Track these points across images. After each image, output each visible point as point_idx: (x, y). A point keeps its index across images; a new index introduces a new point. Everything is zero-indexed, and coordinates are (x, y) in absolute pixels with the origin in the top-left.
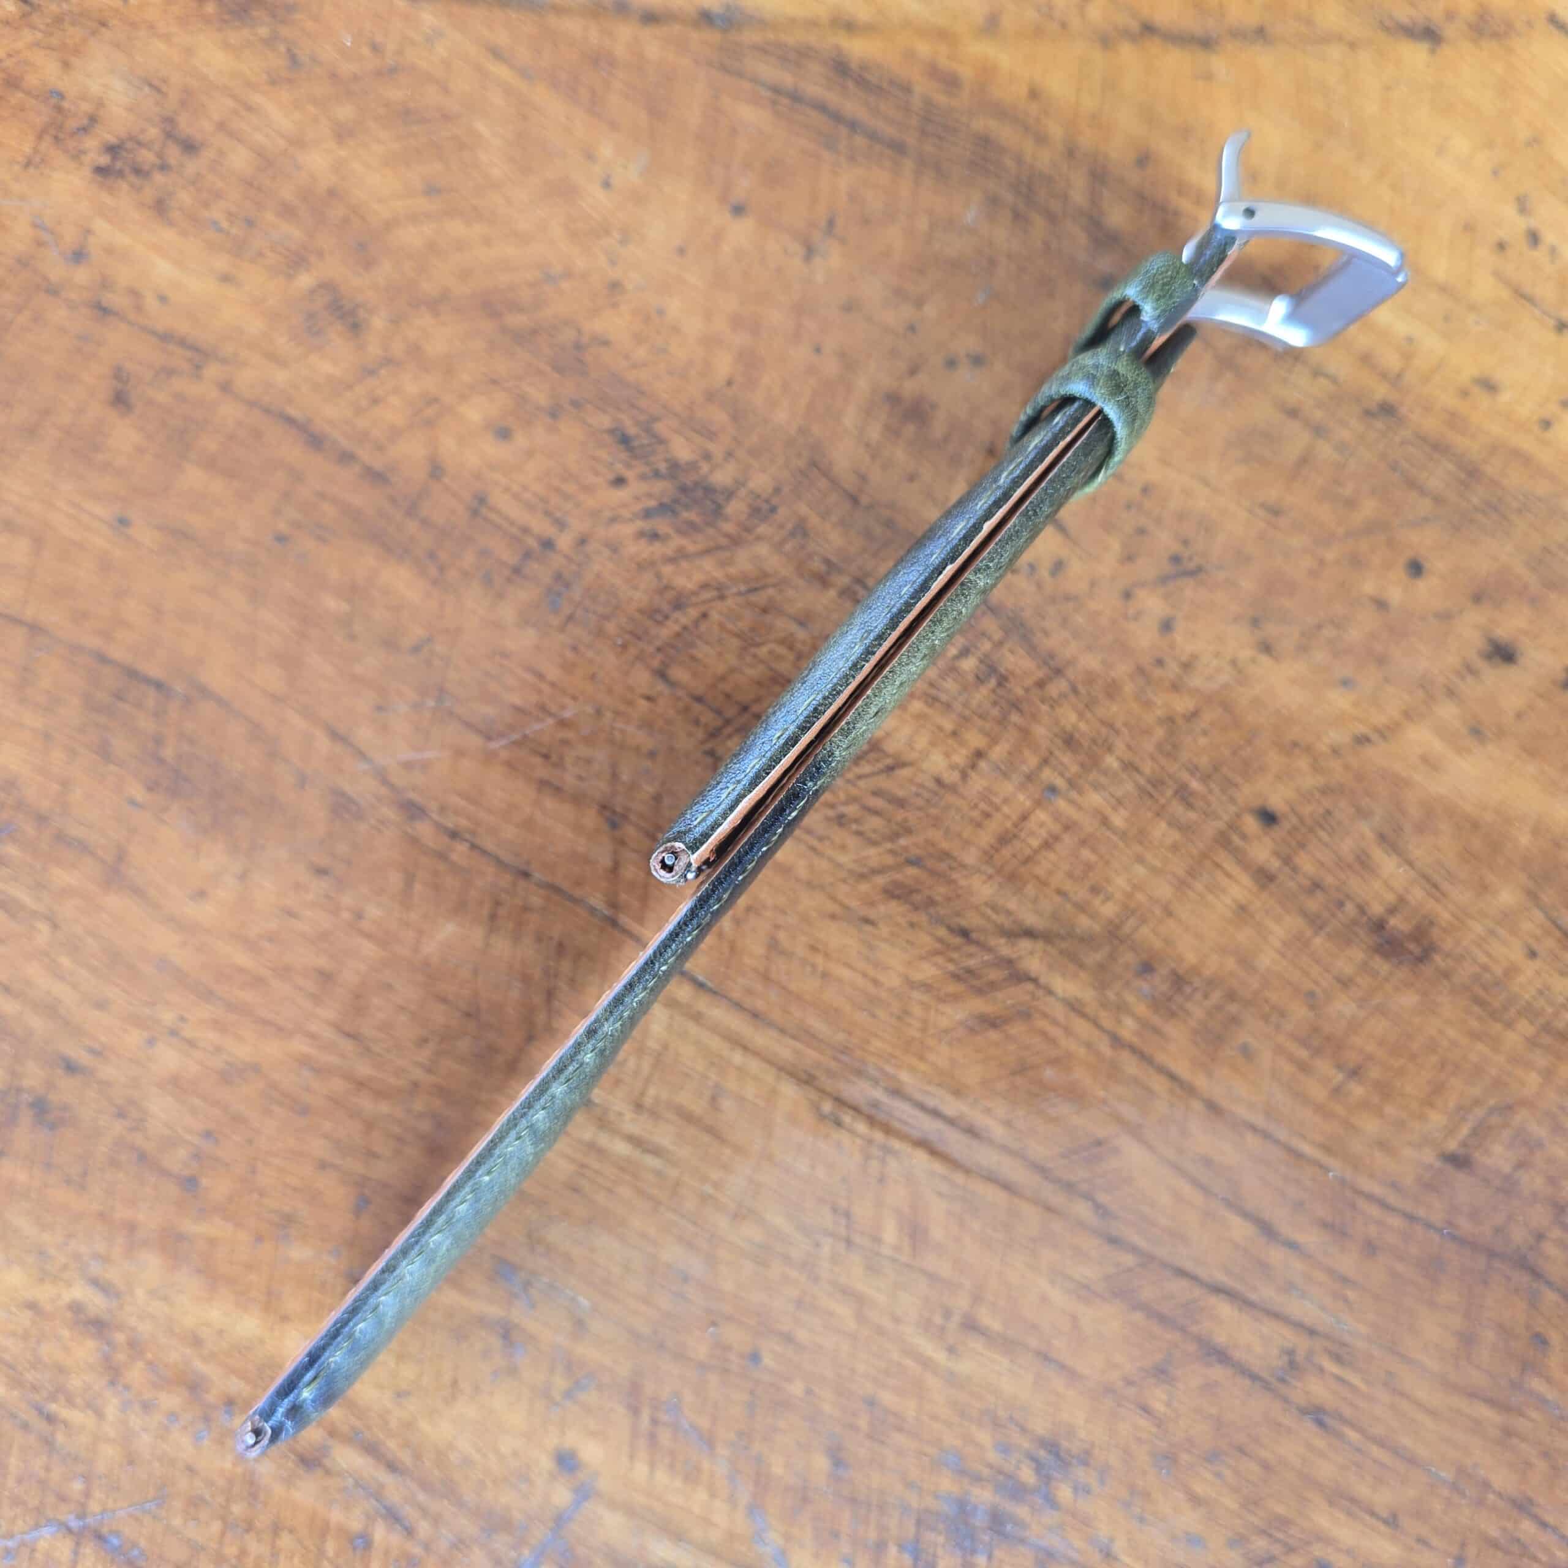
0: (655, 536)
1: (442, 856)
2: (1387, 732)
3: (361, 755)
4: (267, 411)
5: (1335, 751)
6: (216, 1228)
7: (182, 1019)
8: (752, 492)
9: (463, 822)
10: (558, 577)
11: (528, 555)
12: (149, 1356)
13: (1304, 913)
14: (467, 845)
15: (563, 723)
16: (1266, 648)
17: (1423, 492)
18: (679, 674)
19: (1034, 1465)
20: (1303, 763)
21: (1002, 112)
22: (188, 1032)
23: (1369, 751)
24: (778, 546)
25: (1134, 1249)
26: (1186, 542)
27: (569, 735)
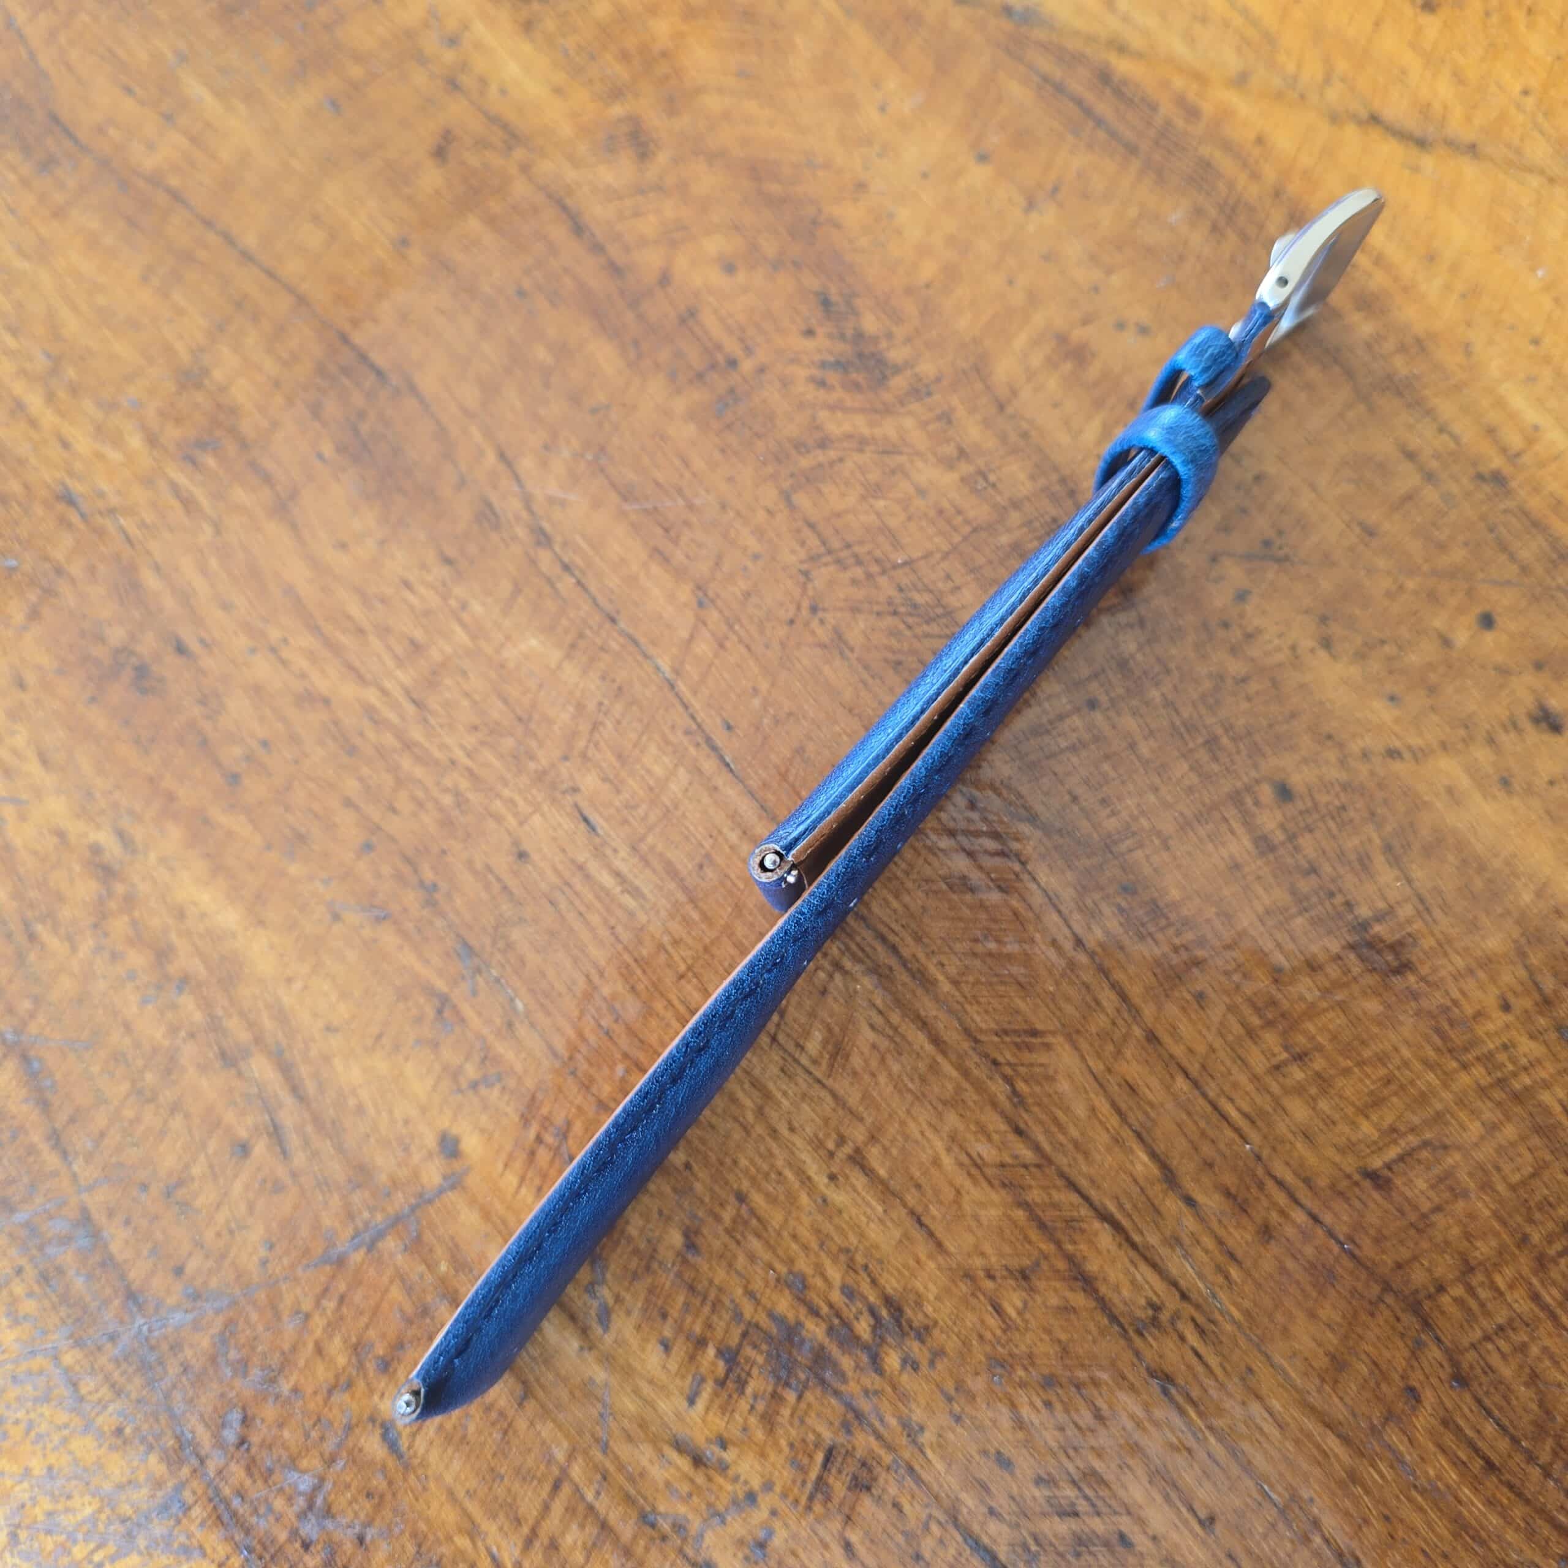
0: (822, 384)
1: (549, 581)
2: (1419, 755)
3: (517, 479)
4: (550, 196)
5: (1365, 755)
6: (237, 824)
7: (285, 641)
8: (916, 375)
9: (578, 561)
10: (732, 391)
11: (713, 366)
12: (136, 914)
13: (1293, 892)
14: (573, 581)
15: (691, 507)
16: (1326, 643)
17: (1512, 557)
18: (802, 500)
19: (872, 1322)
20: (1332, 755)
21: (1227, 146)
22: (285, 654)
23: (1397, 766)
24: (924, 425)
25: (1037, 1148)
26: (1280, 533)
27: (694, 519)
